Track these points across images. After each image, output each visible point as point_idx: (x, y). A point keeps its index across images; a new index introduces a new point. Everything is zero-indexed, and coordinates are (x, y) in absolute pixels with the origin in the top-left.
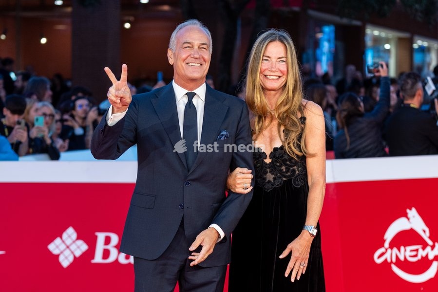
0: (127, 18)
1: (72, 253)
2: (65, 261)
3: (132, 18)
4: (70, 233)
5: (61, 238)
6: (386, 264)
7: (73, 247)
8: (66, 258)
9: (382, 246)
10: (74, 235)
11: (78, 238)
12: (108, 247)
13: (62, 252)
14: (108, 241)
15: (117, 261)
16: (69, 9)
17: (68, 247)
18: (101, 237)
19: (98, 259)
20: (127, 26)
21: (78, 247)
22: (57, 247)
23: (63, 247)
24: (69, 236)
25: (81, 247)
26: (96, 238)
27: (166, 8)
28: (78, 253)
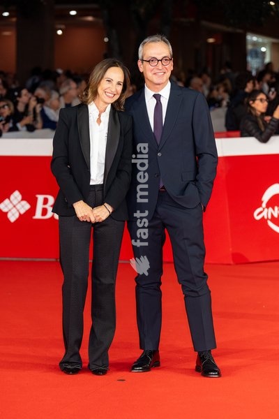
0: (59, 26)
1: (18, 211)
2: (13, 217)
3: (63, 27)
4: (17, 195)
5: (9, 199)
6: (263, 220)
7: (19, 207)
8: (13, 215)
9: (260, 206)
10: (20, 197)
11: (23, 199)
12: (46, 206)
13: (10, 210)
14: (46, 201)
15: (53, 217)
16: (14, 20)
17: (14, 206)
18: (40, 198)
19: (38, 215)
20: (60, 32)
21: (23, 206)
22: (6, 206)
23: (10, 206)
24: (16, 198)
25: (25, 206)
26: (37, 198)
27: (90, 19)
28: (22, 211)
